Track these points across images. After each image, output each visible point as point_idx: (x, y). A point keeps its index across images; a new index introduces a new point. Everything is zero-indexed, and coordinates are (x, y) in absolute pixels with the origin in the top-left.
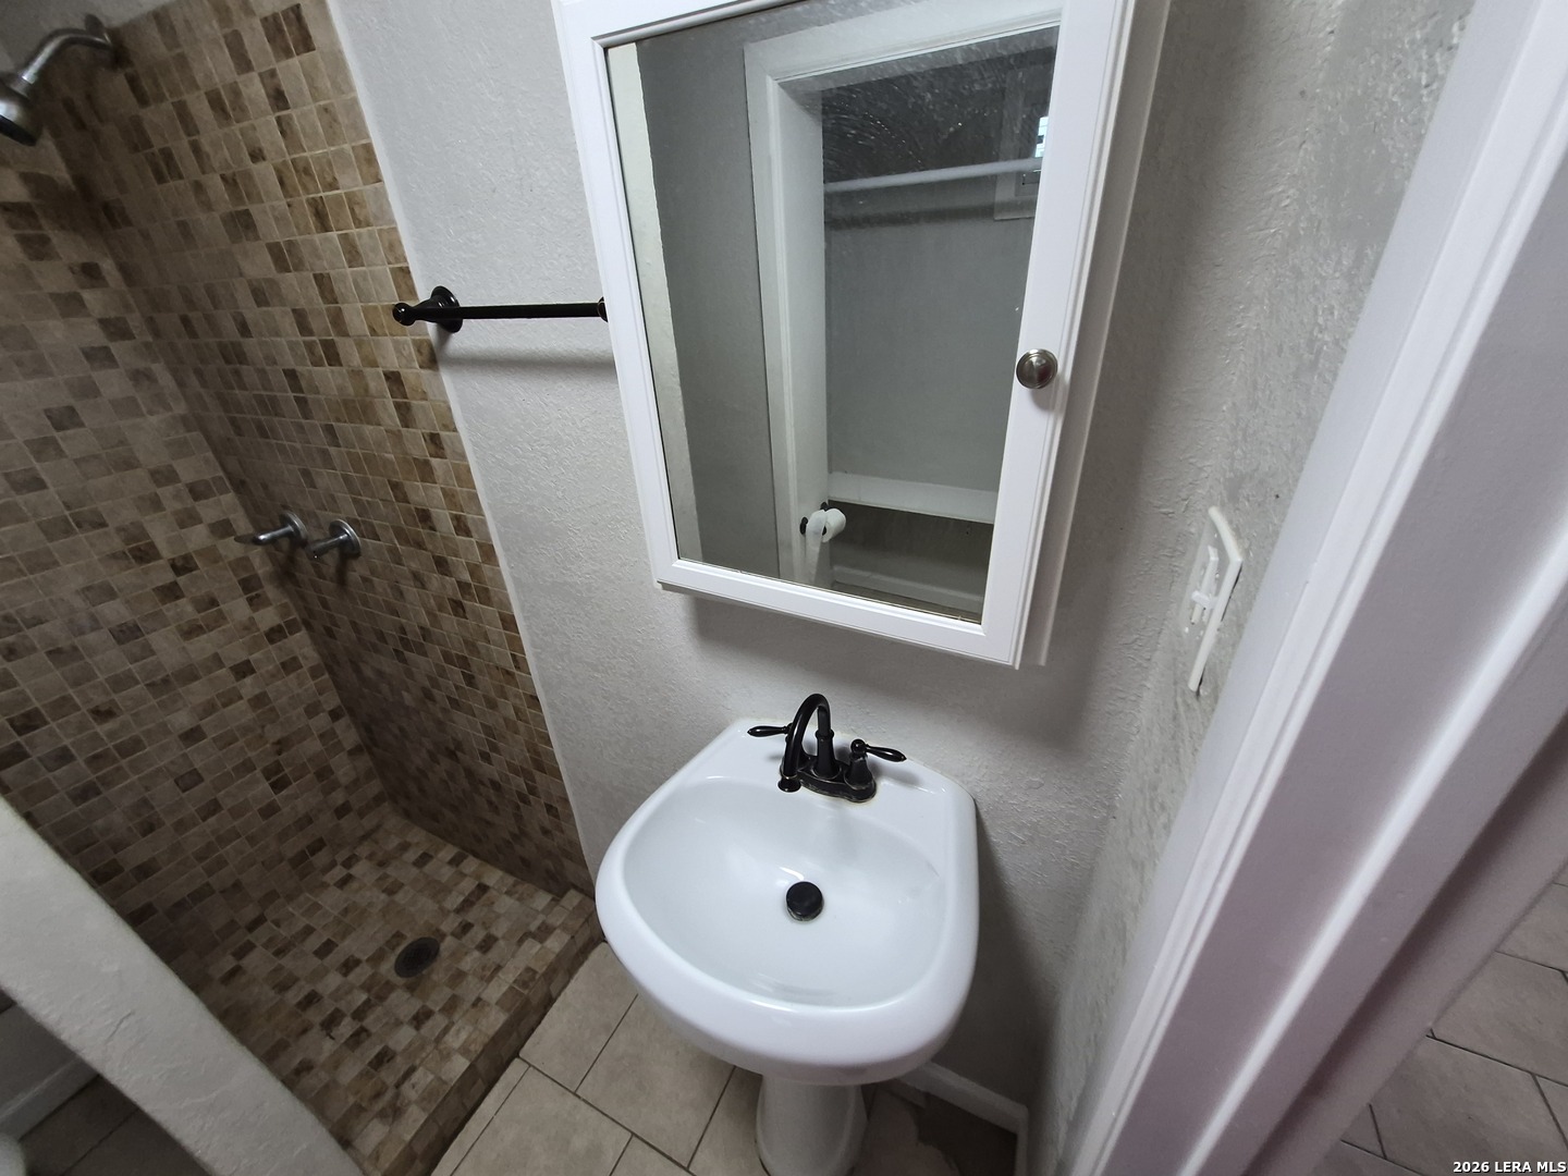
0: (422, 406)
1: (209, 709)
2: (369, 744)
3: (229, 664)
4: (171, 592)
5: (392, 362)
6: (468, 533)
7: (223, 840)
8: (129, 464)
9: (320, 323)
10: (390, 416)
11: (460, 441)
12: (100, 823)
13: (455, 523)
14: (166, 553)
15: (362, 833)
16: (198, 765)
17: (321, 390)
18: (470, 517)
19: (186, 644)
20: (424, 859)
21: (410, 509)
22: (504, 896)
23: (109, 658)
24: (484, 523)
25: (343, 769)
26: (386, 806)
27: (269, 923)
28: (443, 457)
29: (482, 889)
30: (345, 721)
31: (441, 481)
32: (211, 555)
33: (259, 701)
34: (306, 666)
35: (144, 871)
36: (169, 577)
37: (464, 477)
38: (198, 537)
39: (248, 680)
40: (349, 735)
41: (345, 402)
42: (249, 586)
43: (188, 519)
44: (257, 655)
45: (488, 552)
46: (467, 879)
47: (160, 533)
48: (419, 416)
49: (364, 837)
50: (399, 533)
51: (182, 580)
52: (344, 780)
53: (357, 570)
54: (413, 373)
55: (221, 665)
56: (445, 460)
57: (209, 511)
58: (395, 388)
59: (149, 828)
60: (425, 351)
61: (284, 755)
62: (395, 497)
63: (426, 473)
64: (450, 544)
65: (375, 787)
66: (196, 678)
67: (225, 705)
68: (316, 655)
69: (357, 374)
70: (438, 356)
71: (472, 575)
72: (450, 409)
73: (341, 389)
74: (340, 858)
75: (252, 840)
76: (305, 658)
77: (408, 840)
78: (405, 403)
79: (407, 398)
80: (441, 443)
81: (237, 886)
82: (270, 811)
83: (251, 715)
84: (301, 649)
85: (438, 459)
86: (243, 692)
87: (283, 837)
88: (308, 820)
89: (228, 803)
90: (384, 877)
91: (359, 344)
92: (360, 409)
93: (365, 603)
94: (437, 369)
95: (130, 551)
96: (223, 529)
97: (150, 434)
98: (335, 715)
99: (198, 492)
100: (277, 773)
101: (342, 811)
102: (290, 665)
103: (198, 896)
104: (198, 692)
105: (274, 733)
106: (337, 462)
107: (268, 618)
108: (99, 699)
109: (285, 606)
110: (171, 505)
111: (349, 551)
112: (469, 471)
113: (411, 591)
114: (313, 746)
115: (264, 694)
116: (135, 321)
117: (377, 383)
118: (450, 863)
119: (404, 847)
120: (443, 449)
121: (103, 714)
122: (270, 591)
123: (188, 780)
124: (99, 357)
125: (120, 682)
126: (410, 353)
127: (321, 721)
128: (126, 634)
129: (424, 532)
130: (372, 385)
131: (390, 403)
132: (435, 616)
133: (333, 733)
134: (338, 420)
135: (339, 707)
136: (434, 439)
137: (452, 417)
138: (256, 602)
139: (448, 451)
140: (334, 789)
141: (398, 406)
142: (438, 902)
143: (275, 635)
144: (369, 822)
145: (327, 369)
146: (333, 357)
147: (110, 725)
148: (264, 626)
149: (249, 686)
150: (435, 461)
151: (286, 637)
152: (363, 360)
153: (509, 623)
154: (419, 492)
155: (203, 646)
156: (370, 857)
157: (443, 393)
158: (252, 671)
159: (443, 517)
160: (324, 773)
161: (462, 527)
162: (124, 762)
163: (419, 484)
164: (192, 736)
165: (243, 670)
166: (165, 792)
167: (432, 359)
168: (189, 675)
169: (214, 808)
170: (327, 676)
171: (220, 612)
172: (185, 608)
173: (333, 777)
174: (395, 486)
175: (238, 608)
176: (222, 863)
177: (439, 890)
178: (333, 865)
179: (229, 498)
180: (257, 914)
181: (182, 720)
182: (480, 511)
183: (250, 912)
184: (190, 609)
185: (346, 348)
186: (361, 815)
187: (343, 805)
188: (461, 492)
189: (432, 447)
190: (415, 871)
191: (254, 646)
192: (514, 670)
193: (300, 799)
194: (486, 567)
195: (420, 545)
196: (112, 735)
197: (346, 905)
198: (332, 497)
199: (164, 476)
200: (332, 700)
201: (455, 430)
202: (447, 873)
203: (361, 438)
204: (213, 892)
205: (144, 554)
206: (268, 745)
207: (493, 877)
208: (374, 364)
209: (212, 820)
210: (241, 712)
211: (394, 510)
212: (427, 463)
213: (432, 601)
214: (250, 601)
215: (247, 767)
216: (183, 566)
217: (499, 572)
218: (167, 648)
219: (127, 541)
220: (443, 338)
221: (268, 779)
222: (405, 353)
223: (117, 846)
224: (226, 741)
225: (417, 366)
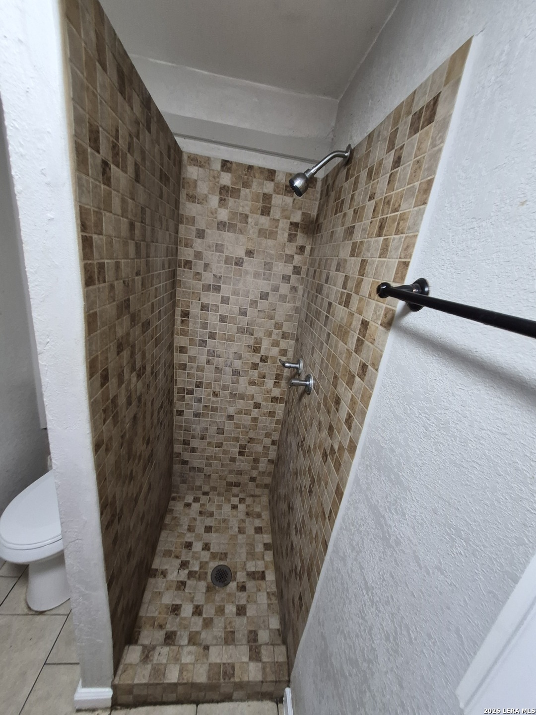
0: (369, 347)
1: (240, 412)
2: (277, 463)
3: (255, 401)
4: (255, 366)
5: (368, 316)
6: (350, 428)
7: (216, 458)
8: (272, 318)
9: (351, 284)
10: (352, 342)
11: (376, 378)
12: (194, 426)
13: (348, 417)
14: (262, 352)
15: (253, 493)
16: (225, 428)
17: (335, 316)
18: (356, 421)
19: (248, 386)
20: (259, 530)
21: (334, 392)
22: (265, 594)
23: (227, 378)
24: (360, 431)
25: (263, 465)
26: (267, 491)
27: (208, 497)
28: (362, 379)
29: (262, 576)
30: (275, 447)
31: (354, 391)
32: (274, 359)
33: (255, 420)
34: (277, 417)
35: (193, 450)
36: (257, 360)
37: (366, 398)
38: (275, 351)
39: (257, 410)
40: (273, 455)
41: (340, 326)
42: (278, 377)
43: (276, 344)
44: (264, 403)
45: (352, 448)
46: (263, 562)
47: (265, 344)
48: (364, 350)
49: (253, 496)
50: (325, 398)
51: (261, 364)
52: (260, 469)
53: (305, 400)
54: (376, 327)
55: (252, 400)
56: (362, 382)
57: (283, 344)
58: (362, 330)
59: (202, 438)
60: (389, 316)
61: (249, 444)
62: (333, 383)
63: (350, 382)
64: (339, 425)
65: (268, 480)
66: (243, 399)
67: (245, 414)
68: (282, 416)
69: (351, 314)
70: (394, 322)
71: (339, 449)
72: (381, 356)
73: (342, 319)
74: (242, 496)
75: (222, 465)
76: (278, 415)
77: (262, 514)
78: (362, 340)
79: (364, 337)
80: (366, 372)
81: (209, 476)
82: (233, 460)
83: (249, 423)
84: (279, 410)
85: (359, 379)
86: (252, 413)
87: (231, 472)
88: (240, 473)
89: (225, 447)
90: (243, 521)
91: (361, 300)
92: (343, 333)
93: (301, 415)
94: (389, 330)
95: (254, 346)
96: (284, 352)
97: (284, 309)
98: (273, 443)
99: (284, 336)
100: (243, 449)
101: (253, 479)
102: (271, 414)
103: (200, 470)
104: (241, 404)
105: (252, 434)
106: (323, 351)
107: (276, 392)
108: (217, 389)
109: (284, 391)
110: (274, 337)
111: (307, 390)
112: (370, 397)
113: (315, 428)
114: (259, 448)
115: (258, 418)
116: (304, 270)
117: (357, 324)
118: (265, 544)
119: (259, 516)
120: (365, 375)
121: (215, 394)
122: (283, 383)
123: (220, 431)
124: (286, 278)
125: (225, 387)
126: (380, 314)
127: (268, 441)
128: (236, 373)
129: (333, 408)
130: (354, 323)
131: (356, 336)
132: (316, 448)
133: (268, 449)
134: (333, 333)
135: (277, 441)
136: (364, 367)
137: (380, 362)
138: (276, 384)
139: (366, 378)
140: (255, 469)
141: (358, 339)
142: (247, 559)
143: (275, 400)
144: (258, 491)
145: (342, 307)
146: (347, 304)
147: (214, 399)
148: (273, 395)
149: (255, 413)
150: (357, 379)
151: (277, 403)
152: (358, 308)
153: (339, 494)
154: (342, 389)
155: (252, 390)
156: (248, 506)
157: (384, 345)
158: (260, 408)
159: (345, 409)
160: (256, 461)
161: (349, 421)
162: (210, 412)
163: (345, 384)
164: (230, 417)
165: (257, 406)
166: (213, 430)
167: (390, 322)
168: (242, 397)
169: (220, 445)
170: (280, 426)
171: (264, 381)
172: (255, 374)
173: (258, 464)
174: (336, 377)
175: (270, 383)
176: (210, 465)
177: (251, 555)
178: (237, 496)
179: (293, 342)
180: (208, 491)
181: (231, 410)
182: (362, 423)
183: (206, 488)
184: (256, 375)
185: (355, 299)
186: (257, 486)
187: (254, 477)
188: (360, 405)
189: (361, 372)
190: (253, 531)
191: (265, 400)
192: (327, 518)
193: (243, 464)
194: (346, 454)
195: (329, 412)
196: (213, 402)
197: (226, 518)
198: (315, 364)
199: (278, 326)
200: (276, 436)
201: (377, 370)
202: (260, 548)
203: (336, 346)
204: (203, 472)
205: (256, 350)
206: (247, 437)
207: (270, 576)
208: (360, 313)
209: (217, 449)
210: (246, 420)
211: (329, 387)
212: (353, 376)
213: (319, 440)
214: (275, 382)
215: (237, 439)
216: (264, 360)
217: (351, 464)
218: (243, 385)
219: (255, 343)
220: (404, 313)
221: (240, 449)
222: (378, 313)
223: (193, 437)
224: (237, 426)
225: (380, 323)
